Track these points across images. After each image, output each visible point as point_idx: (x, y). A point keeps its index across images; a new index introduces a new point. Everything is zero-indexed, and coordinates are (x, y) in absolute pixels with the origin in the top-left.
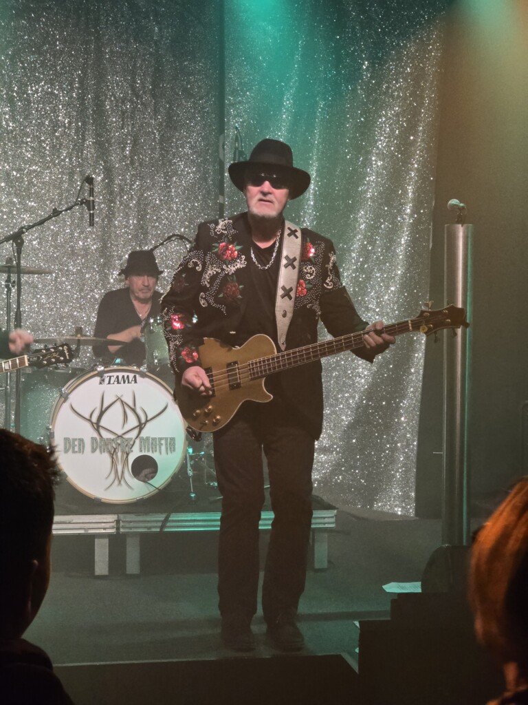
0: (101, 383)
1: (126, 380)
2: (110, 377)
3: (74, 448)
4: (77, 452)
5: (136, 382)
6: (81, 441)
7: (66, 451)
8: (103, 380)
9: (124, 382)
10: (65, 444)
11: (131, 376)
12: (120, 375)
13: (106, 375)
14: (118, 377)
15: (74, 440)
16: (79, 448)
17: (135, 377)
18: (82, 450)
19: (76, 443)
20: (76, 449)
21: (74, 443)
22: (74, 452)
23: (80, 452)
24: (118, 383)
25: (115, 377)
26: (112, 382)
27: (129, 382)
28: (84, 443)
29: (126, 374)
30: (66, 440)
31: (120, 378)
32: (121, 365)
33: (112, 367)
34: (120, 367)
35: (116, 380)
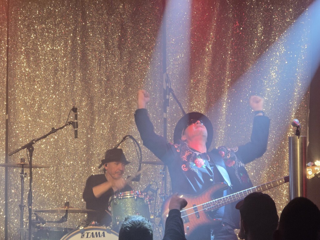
0: (82, 237)
1: (98, 235)
2: (88, 233)
5: (104, 236)
8: (84, 235)
9: (97, 237)
11: (101, 232)
12: (94, 232)
13: (86, 232)
14: (93, 233)
17: (104, 233)
24: (93, 237)
25: (91, 233)
26: (89, 236)
27: (100, 236)
29: (98, 231)
31: (94, 234)
32: (95, 225)
33: (89, 227)
34: (94, 227)
35: (92, 235)
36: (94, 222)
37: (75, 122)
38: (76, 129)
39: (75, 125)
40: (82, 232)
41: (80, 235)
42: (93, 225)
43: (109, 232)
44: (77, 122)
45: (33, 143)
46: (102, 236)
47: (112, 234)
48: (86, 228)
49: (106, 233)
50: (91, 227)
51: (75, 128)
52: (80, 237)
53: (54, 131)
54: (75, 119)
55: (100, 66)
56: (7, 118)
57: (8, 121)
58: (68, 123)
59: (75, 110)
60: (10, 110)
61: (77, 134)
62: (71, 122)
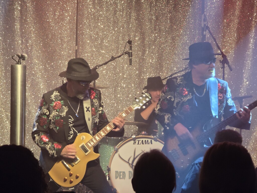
0: (134, 144)
1: (147, 142)
2: (139, 141)
3: (120, 176)
4: (122, 178)
5: (152, 143)
6: (124, 173)
7: (116, 178)
8: (135, 142)
9: (146, 144)
10: (116, 174)
11: (149, 140)
12: (144, 140)
13: (137, 140)
14: (142, 141)
15: (120, 172)
16: (123, 177)
17: (151, 141)
18: (124, 177)
19: (121, 174)
20: (121, 177)
21: (120, 174)
22: (120, 178)
23: (123, 178)
24: (143, 144)
25: (141, 141)
26: (140, 143)
27: (148, 144)
28: (125, 174)
29: (147, 139)
30: (116, 172)
31: (144, 141)
32: (145, 135)
33: (140, 136)
34: (144, 136)
35: (142, 142)
36: (143, 133)
37: (130, 52)
38: (131, 58)
39: (130, 55)
40: (134, 139)
41: (132, 142)
42: (143, 135)
43: (156, 140)
44: (131, 53)
45: (97, 68)
46: (150, 144)
47: (158, 142)
48: (137, 137)
49: (153, 141)
50: (141, 136)
51: (129, 57)
52: (133, 143)
53: (113, 59)
54: (130, 50)
55: (151, 7)
56: (77, 49)
57: (78, 50)
58: (125, 52)
59: (130, 42)
60: (79, 42)
61: (131, 62)
62: (127, 52)
